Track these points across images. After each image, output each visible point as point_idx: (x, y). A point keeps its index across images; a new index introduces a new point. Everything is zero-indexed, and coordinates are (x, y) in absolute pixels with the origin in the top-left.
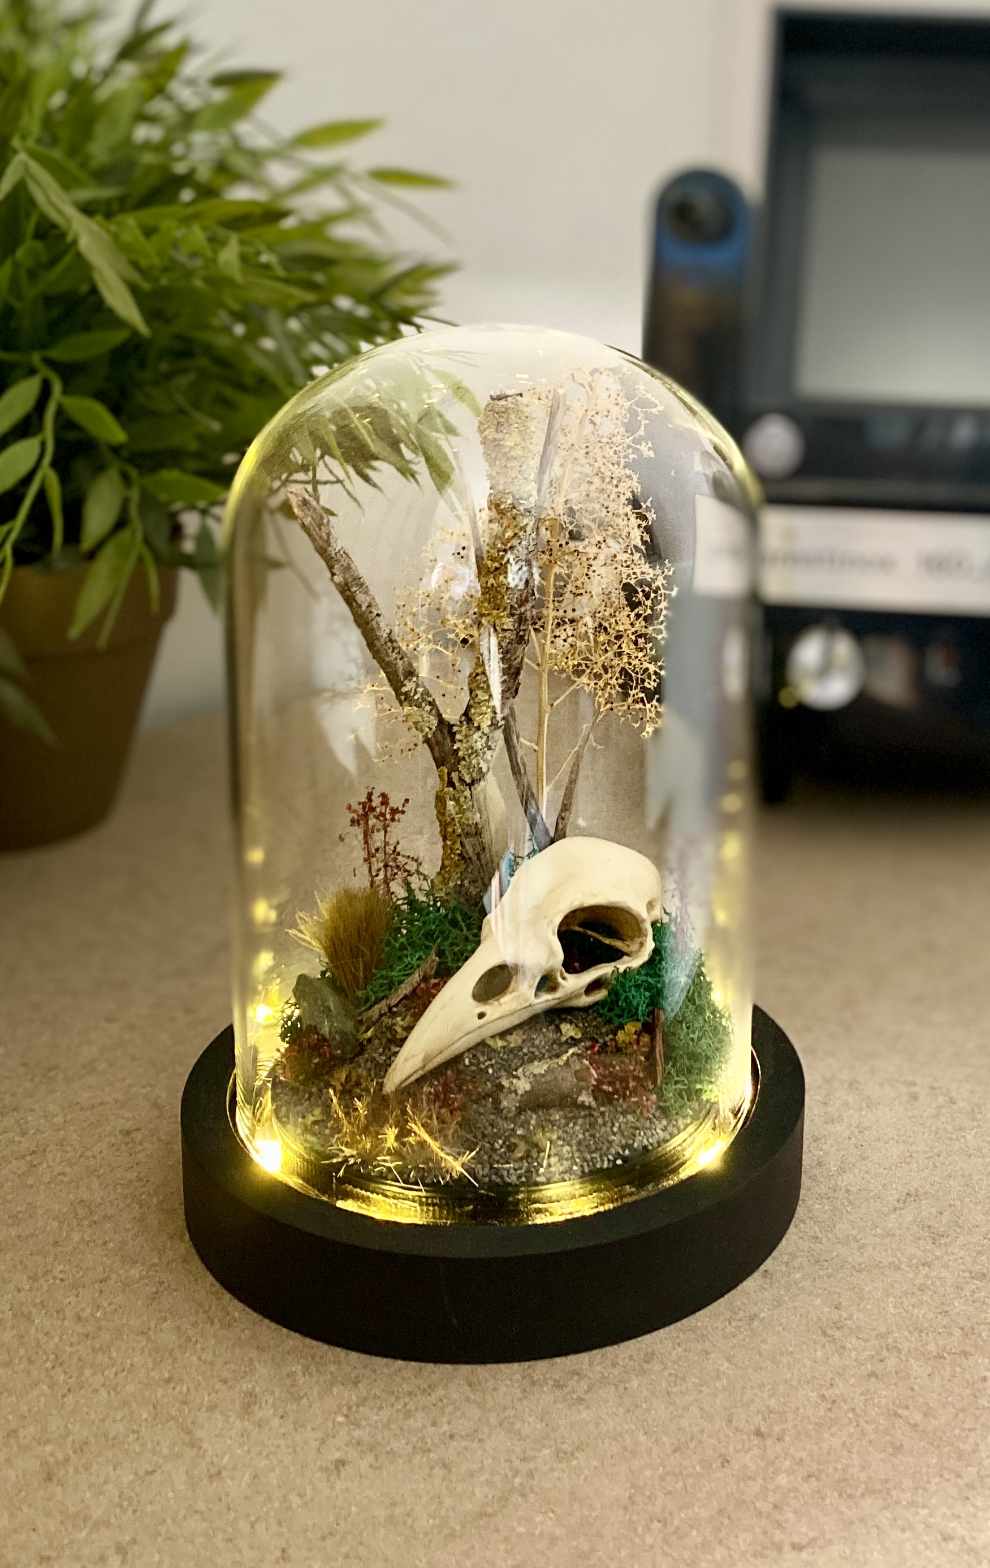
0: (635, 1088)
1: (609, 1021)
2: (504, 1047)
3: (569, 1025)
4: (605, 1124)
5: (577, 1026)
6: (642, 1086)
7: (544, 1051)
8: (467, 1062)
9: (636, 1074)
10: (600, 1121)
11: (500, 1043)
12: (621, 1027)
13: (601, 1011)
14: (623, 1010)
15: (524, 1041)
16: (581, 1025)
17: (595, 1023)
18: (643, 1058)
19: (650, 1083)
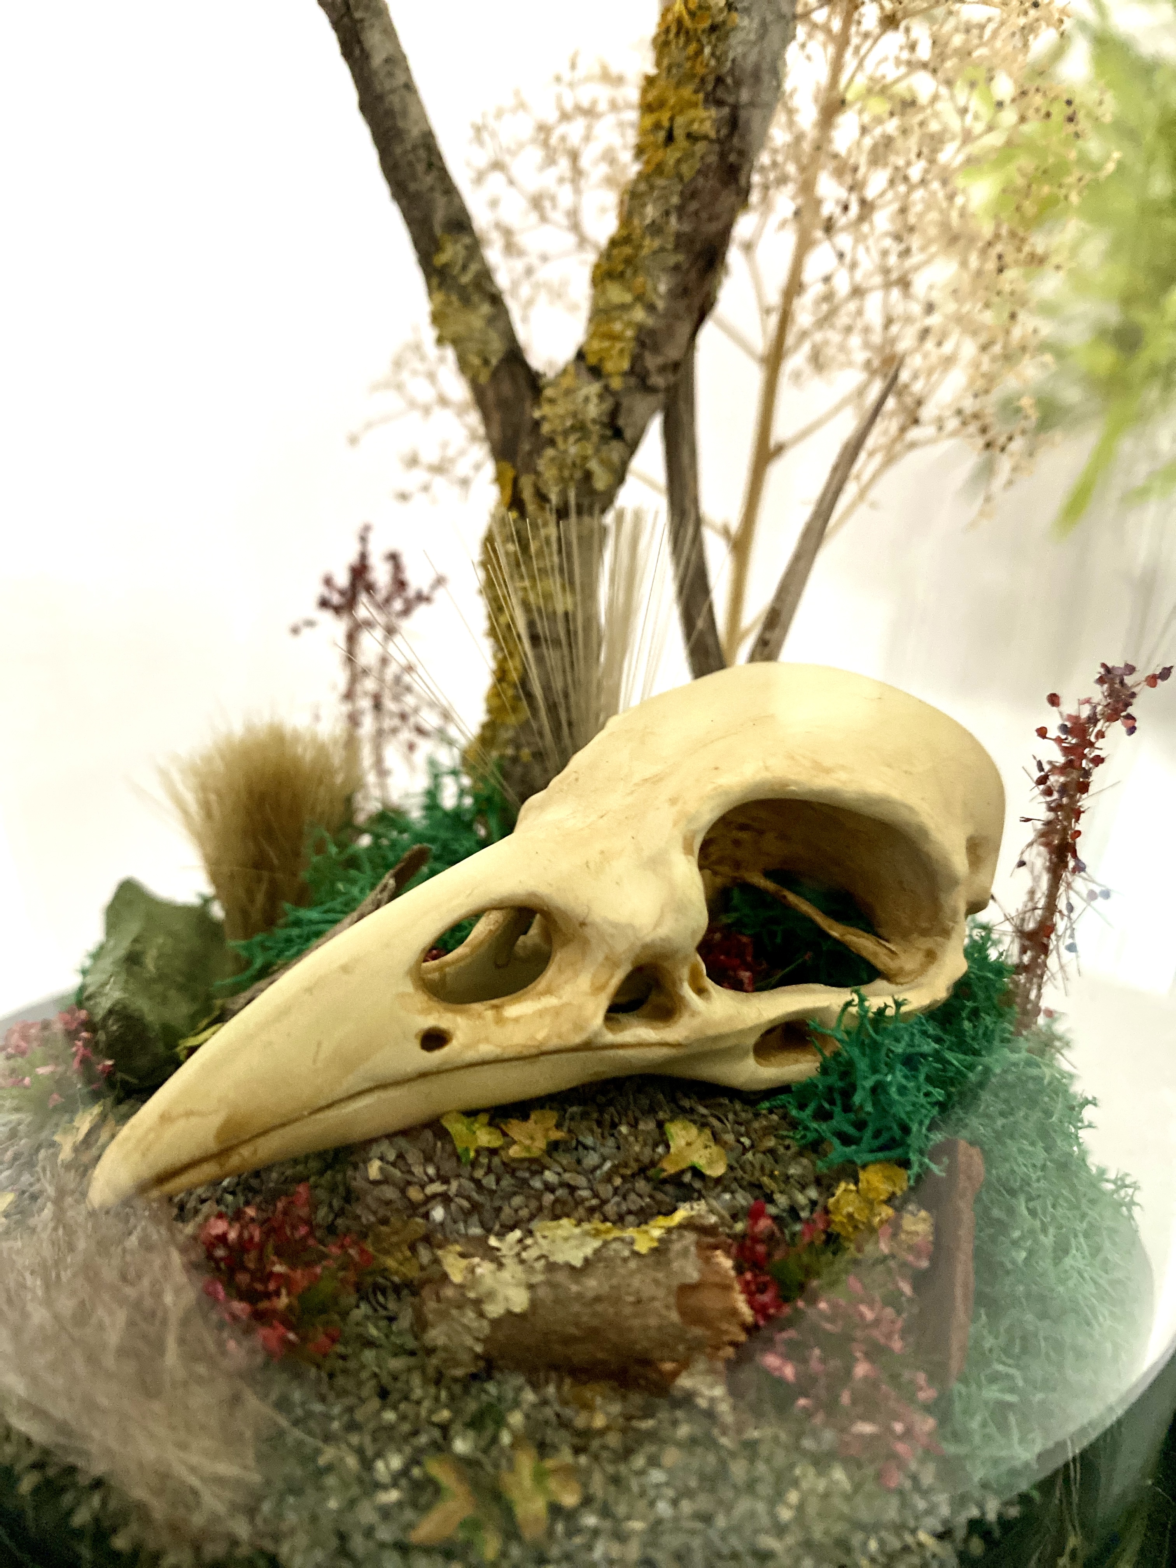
0: (872, 1383)
1: (815, 1147)
2: (493, 1152)
3: (694, 1131)
4: (751, 1487)
5: (716, 1138)
6: (894, 1378)
7: (605, 1191)
8: (374, 1169)
9: (877, 1334)
10: (738, 1469)
11: (485, 1137)
12: (849, 1171)
13: (794, 1112)
14: (861, 1125)
15: (554, 1147)
16: (730, 1138)
17: (771, 1142)
18: (906, 1288)
19: (921, 1378)
